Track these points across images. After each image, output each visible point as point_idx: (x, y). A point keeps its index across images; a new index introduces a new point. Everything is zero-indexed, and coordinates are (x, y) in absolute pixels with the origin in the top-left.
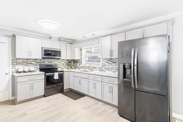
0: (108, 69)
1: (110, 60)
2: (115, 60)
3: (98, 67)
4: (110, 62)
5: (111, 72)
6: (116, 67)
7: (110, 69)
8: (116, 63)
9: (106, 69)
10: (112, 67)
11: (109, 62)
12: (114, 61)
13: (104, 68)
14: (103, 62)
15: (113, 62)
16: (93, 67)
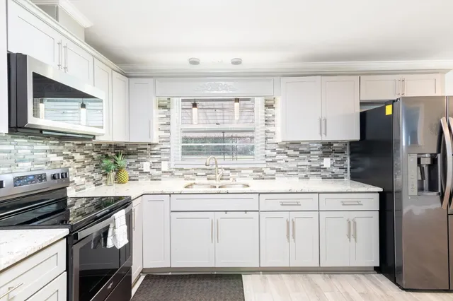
0: (286, 171)
1: (291, 146)
2: (306, 145)
3: (250, 168)
4: (291, 152)
5: (296, 179)
6: (309, 164)
7: (291, 171)
8: (309, 153)
9: (279, 171)
10: (298, 166)
11: (287, 151)
12: (305, 149)
13: (272, 169)
14: (268, 152)
15: (302, 152)
16: (226, 169)
